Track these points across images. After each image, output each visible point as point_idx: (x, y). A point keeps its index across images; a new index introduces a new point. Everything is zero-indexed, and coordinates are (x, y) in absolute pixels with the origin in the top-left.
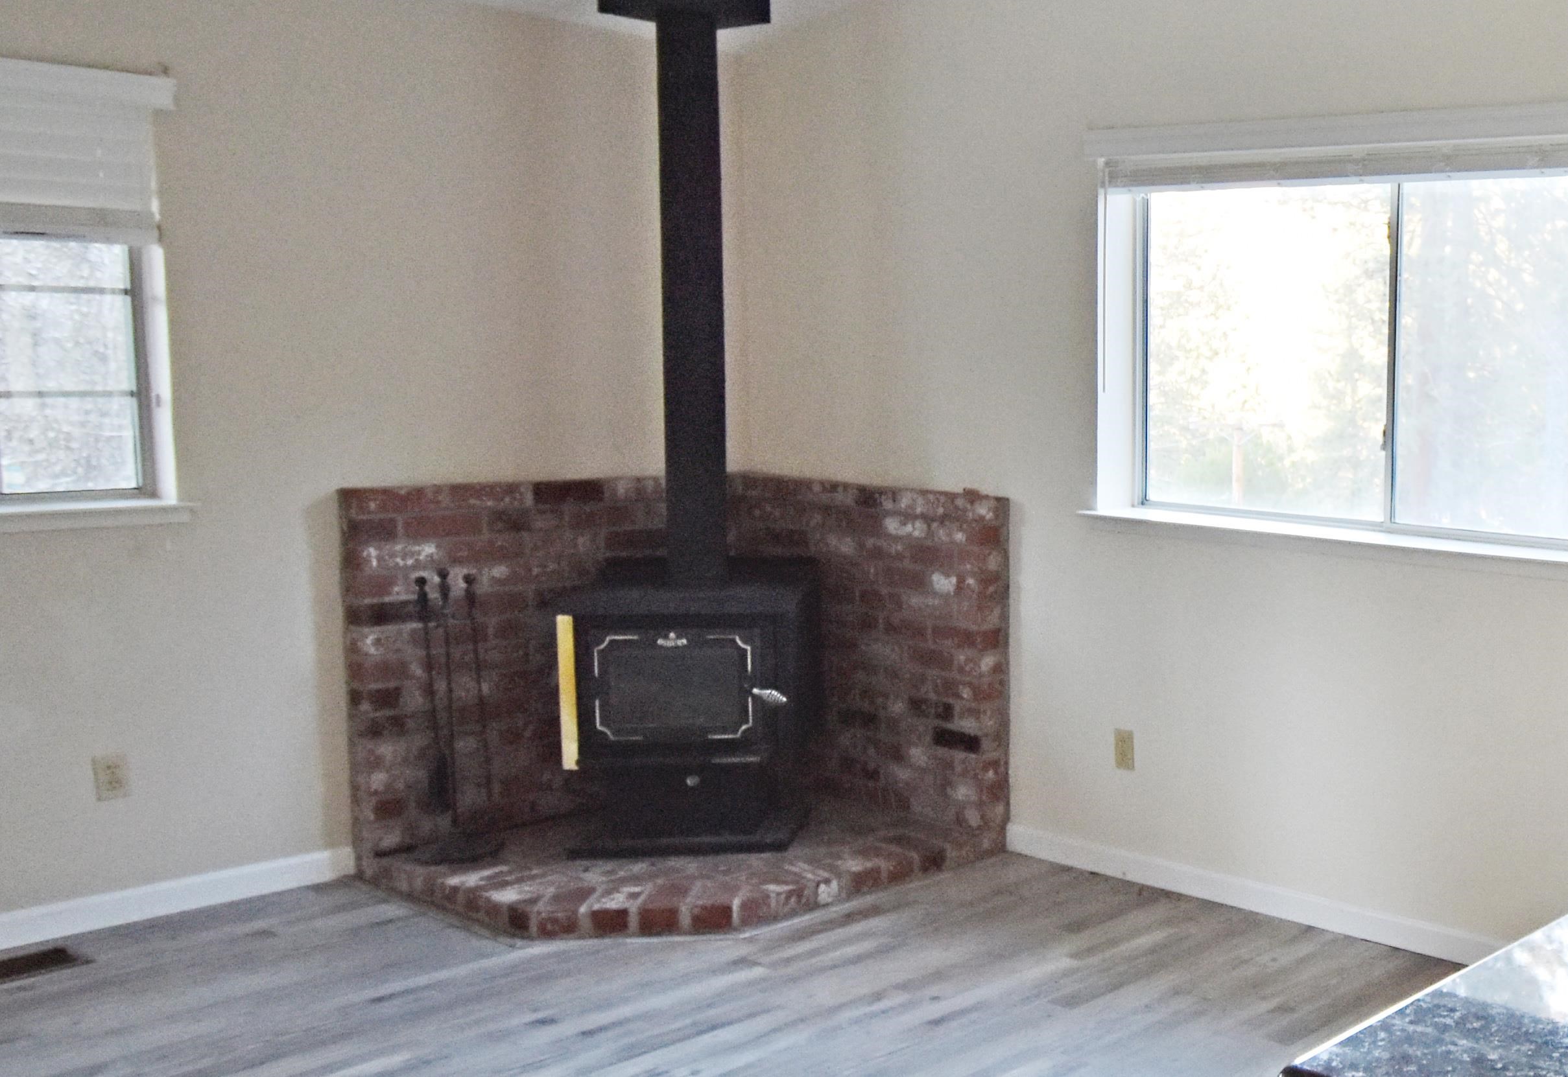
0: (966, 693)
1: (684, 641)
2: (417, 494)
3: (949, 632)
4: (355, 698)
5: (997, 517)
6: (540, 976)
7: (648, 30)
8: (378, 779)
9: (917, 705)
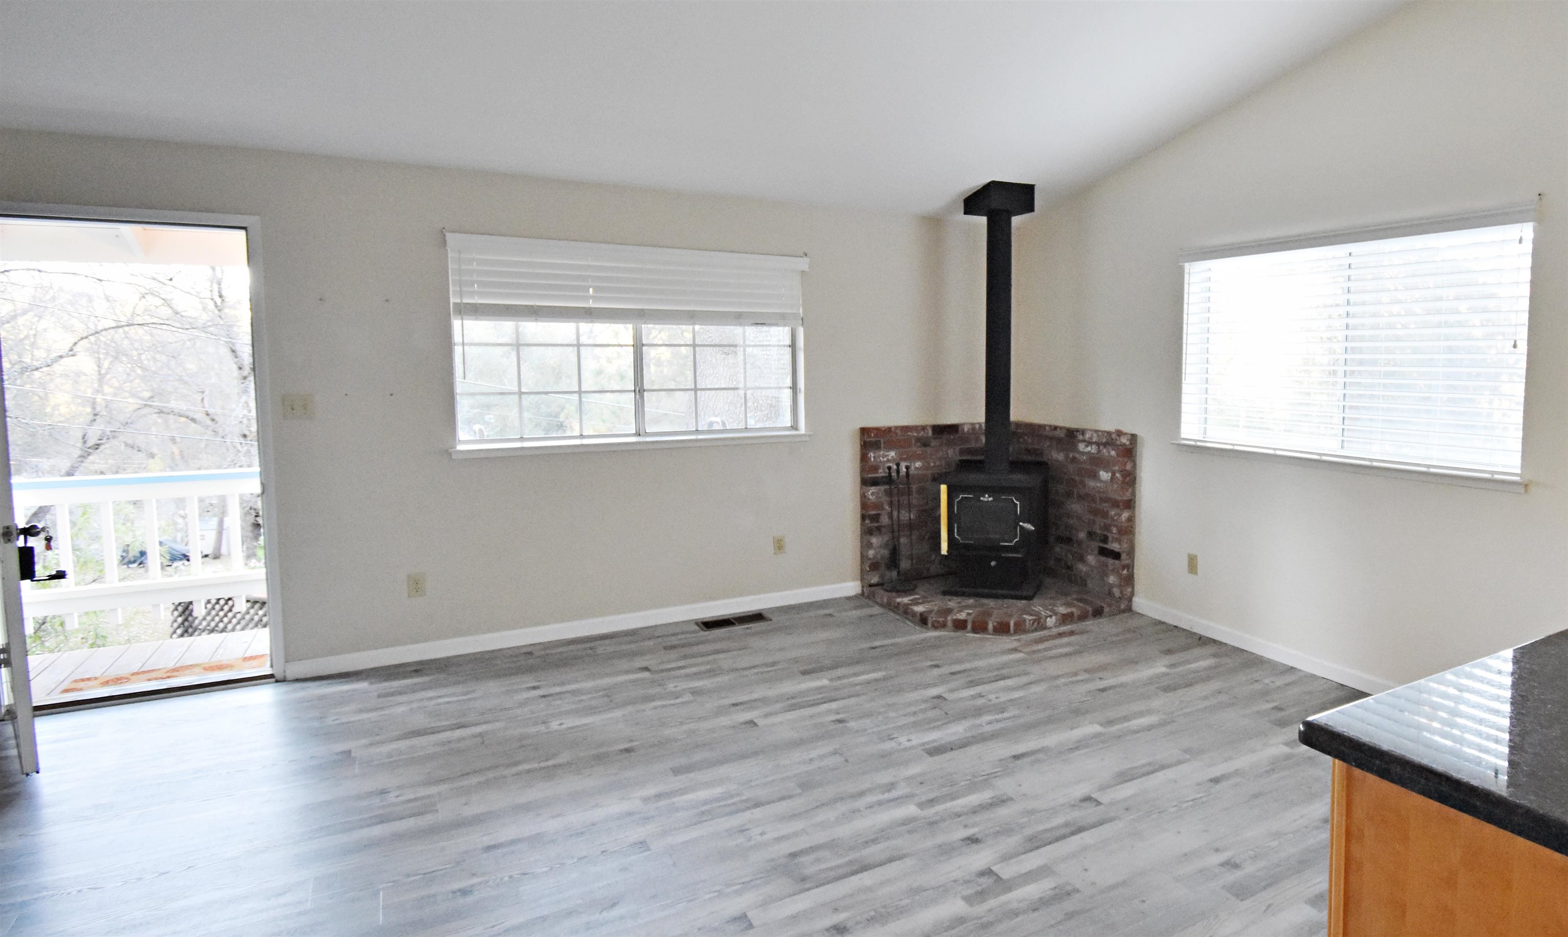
0: (1115, 530)
1: (991, 499)
2: (889, 430)
3: (1107, 500)
4: (863, 517)
5: (1131, 444)
8: (871, 553)
9: (1091, 535)
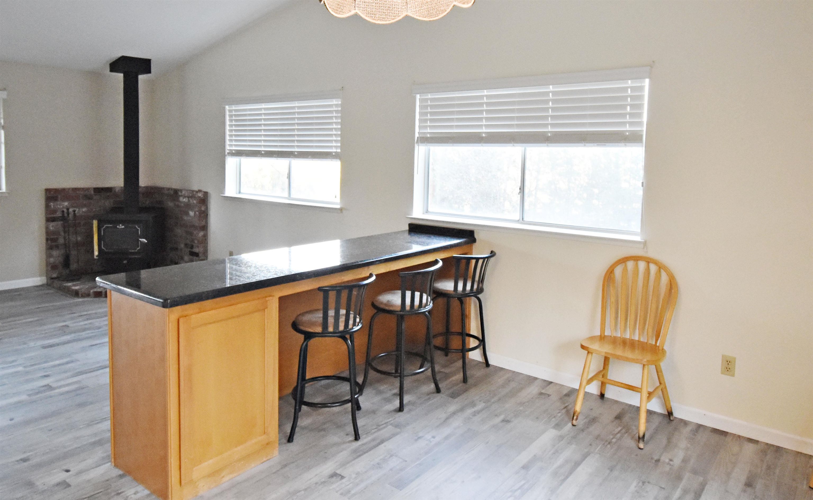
0: (196, 242)
1: (123, 227)
2: (64, 190)
3: (193, 226)
4: (47, 240)
5: (204, 196)
6: (77, 305)
7: (122, 75)
8: (52, 260)
9: (186, 245)
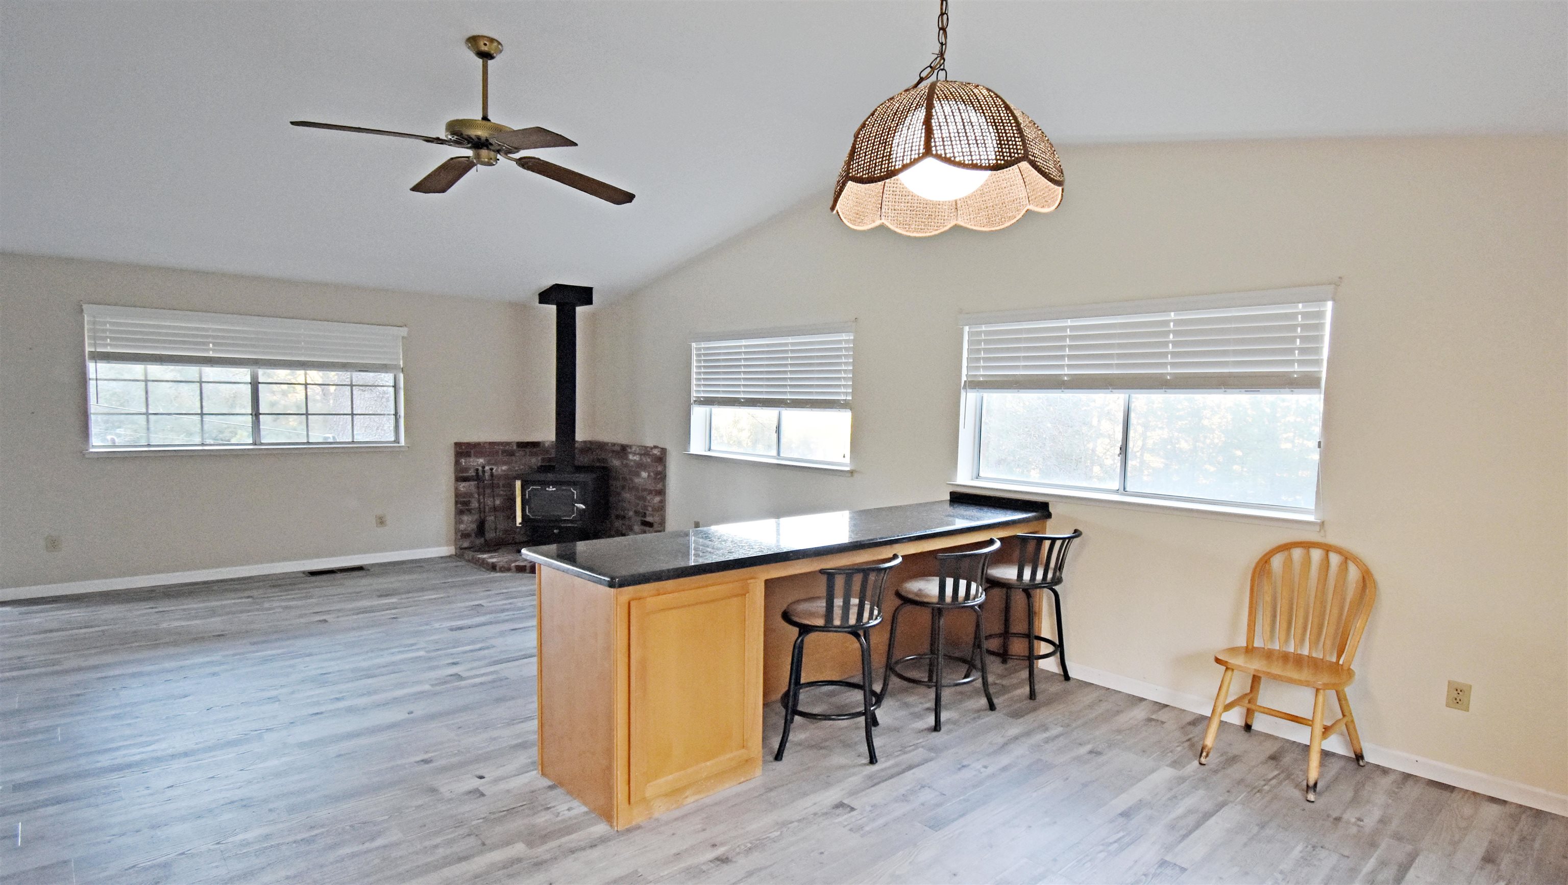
0: (650, 509)
1: (554, 489)
2: (478, 444)
3: (645, 490)
4: (456, 503)
5: (661, 454)
8: (462, 527)
9: (636, 512)
